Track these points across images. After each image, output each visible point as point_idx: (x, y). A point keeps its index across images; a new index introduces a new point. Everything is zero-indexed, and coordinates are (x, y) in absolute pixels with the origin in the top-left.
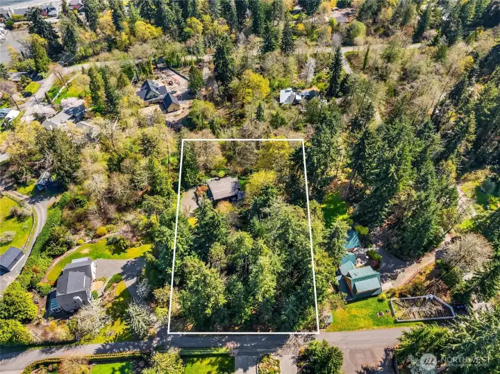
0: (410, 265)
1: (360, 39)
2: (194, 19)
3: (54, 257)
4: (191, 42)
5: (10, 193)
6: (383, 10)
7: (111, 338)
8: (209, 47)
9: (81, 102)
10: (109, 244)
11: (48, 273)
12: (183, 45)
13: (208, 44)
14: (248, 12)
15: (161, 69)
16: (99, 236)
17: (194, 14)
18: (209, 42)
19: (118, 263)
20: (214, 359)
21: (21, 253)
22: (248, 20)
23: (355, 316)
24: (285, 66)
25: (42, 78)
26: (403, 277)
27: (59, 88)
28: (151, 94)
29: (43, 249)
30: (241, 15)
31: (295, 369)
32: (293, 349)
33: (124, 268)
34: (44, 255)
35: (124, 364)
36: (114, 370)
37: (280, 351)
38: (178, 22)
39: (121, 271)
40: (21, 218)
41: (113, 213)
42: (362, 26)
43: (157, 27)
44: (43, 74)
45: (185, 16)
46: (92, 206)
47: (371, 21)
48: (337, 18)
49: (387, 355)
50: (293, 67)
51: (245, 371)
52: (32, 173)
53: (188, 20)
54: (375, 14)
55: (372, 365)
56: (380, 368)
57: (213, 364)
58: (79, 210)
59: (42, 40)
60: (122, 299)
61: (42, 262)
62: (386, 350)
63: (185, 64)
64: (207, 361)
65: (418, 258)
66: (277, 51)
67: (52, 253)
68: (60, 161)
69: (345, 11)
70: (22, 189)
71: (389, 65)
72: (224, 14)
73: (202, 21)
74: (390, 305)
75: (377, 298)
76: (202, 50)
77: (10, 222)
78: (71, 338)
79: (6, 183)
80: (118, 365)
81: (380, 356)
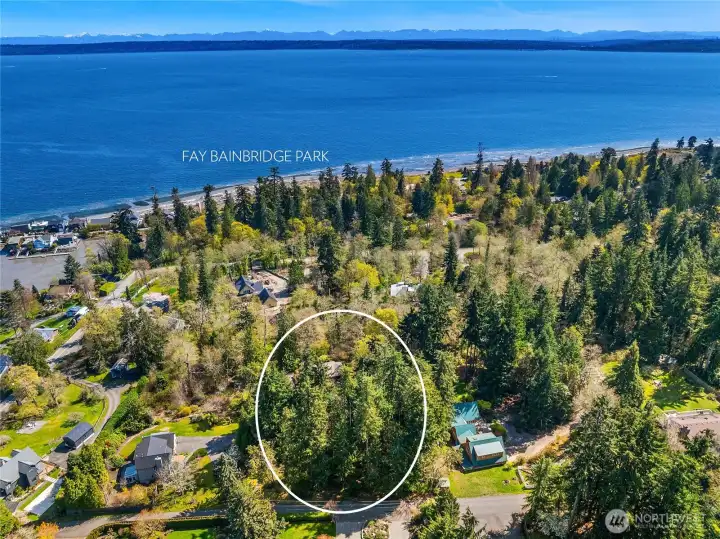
0: (541, 437)
1: (481, 239)
2: (297, 220)
3: (129, 433)
4: (292, 242)
5: (78, 381)
6: (505, 210)
7: (192, 506)
8: (312, 248)
9: (165, 297)
10: (193, 422)
11: (121, 449)
12: (283, 245)
13: (310, 246)
14: (356, 214)
15: (256, 271)
16: (182, 416)
17: (297, 214)
18: (312, 244)
19: (203, 439)
20: (311, 525)
21: (92, 430)
22: (355, 222)
23: (477, 484)
24: (396, 262)
25: (118, 279)
26: (533, 449)
27: (138, 288)
28: (245, 289)
29: (117, 426)
30: (348, 217)
31: (407, 535)
32: (404, 514)
33: (209, 444)
34: (118, 430)
35: (206, 530)
36: (194, 537)
37: (388, 517)
38: (279, 223)
39: (206, 446)
40: (89, 402)
41: (199, 393)
42: (482, 226)
43: (254, 228)
44: (121, 275)
45: (287, 216)
46: (176, 387)
47: (494, 222)
48: (456, 222)
49: (515, 519)
50: (406, 265)
51: (348, 535)
52: (106, 360)
53: (290, 221)
54: (497, 215)
55: (496, 528)
56: (506, 532)
57: (310, 530)
58: (161, 393)
59: (125, 241)
60: (205, 471)
61: (116, 437)
62: (513, 515)
63: (284, 266)
64: (304, 526)
65: (549, 430)
66: (387, 248)
67: (128, 428)
68: (146, 339)
69: (464, 216)
70: (92, 378)
71: (512, 257)
72: (329, 216)
73: (305, 223)
74: (517, 473)
75: (502, 467)
76: (303, 251)
77: (78, 406)
78: (147, 502)
79: (73, 373)
80: (198, 532)
81: (507, 521)
